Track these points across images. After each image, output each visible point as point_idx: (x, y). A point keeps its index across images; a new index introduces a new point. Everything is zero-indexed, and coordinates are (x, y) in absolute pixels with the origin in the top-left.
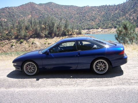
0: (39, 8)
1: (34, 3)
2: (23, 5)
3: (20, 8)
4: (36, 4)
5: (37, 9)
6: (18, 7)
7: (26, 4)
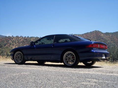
0: (105, 38)
1: (100, 32)
2: (88, 33)
3: (85, 36)
4: (102, 33)
5: (102, 39)
6: (82, 35)
7: (91, 32)
